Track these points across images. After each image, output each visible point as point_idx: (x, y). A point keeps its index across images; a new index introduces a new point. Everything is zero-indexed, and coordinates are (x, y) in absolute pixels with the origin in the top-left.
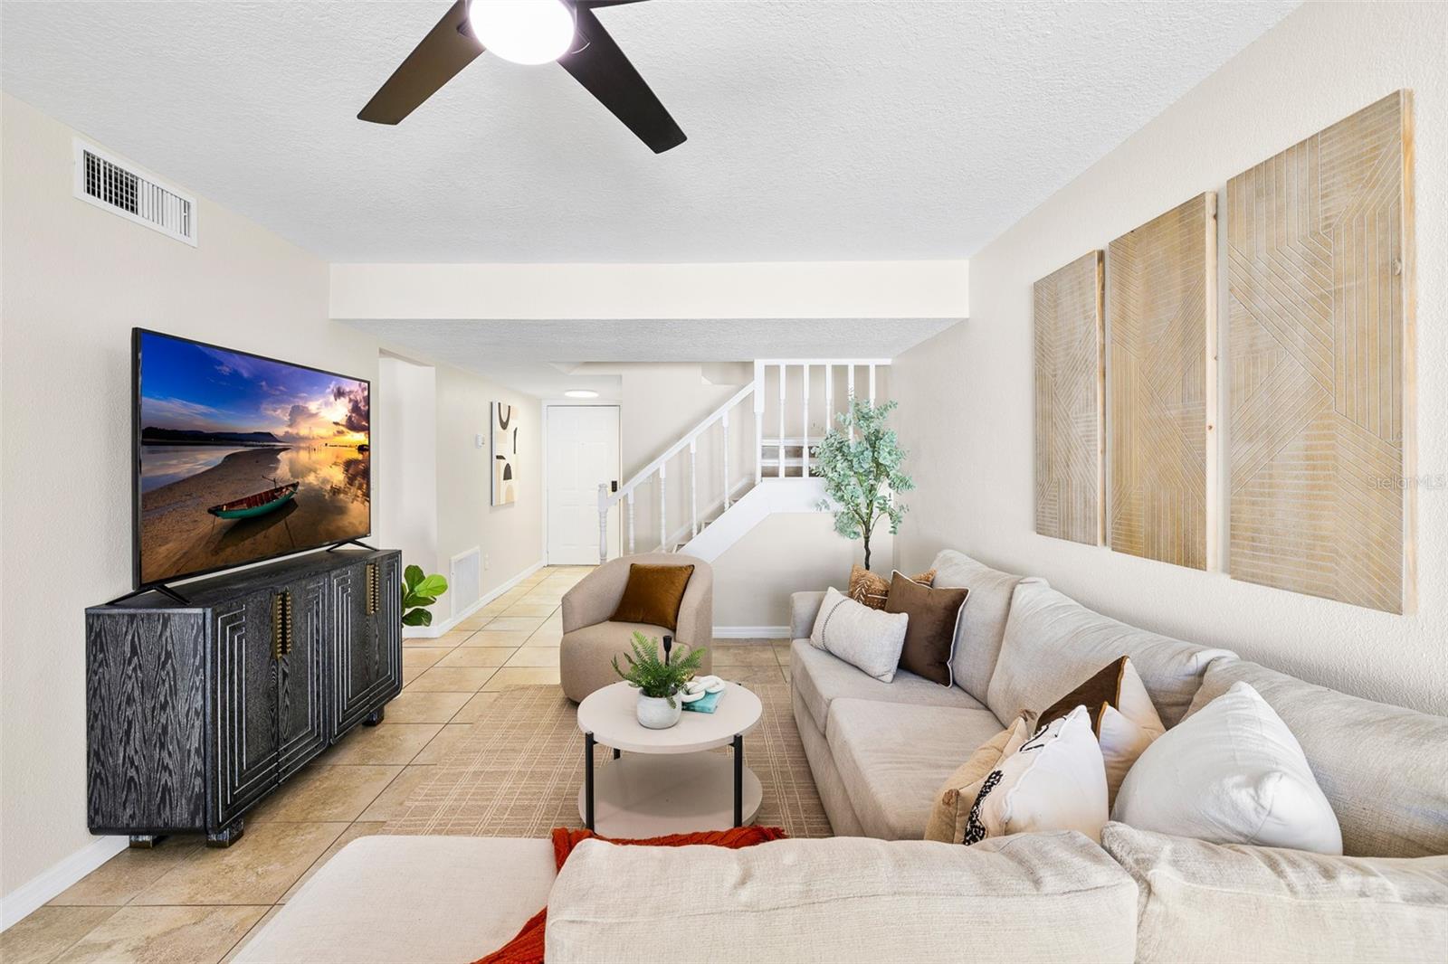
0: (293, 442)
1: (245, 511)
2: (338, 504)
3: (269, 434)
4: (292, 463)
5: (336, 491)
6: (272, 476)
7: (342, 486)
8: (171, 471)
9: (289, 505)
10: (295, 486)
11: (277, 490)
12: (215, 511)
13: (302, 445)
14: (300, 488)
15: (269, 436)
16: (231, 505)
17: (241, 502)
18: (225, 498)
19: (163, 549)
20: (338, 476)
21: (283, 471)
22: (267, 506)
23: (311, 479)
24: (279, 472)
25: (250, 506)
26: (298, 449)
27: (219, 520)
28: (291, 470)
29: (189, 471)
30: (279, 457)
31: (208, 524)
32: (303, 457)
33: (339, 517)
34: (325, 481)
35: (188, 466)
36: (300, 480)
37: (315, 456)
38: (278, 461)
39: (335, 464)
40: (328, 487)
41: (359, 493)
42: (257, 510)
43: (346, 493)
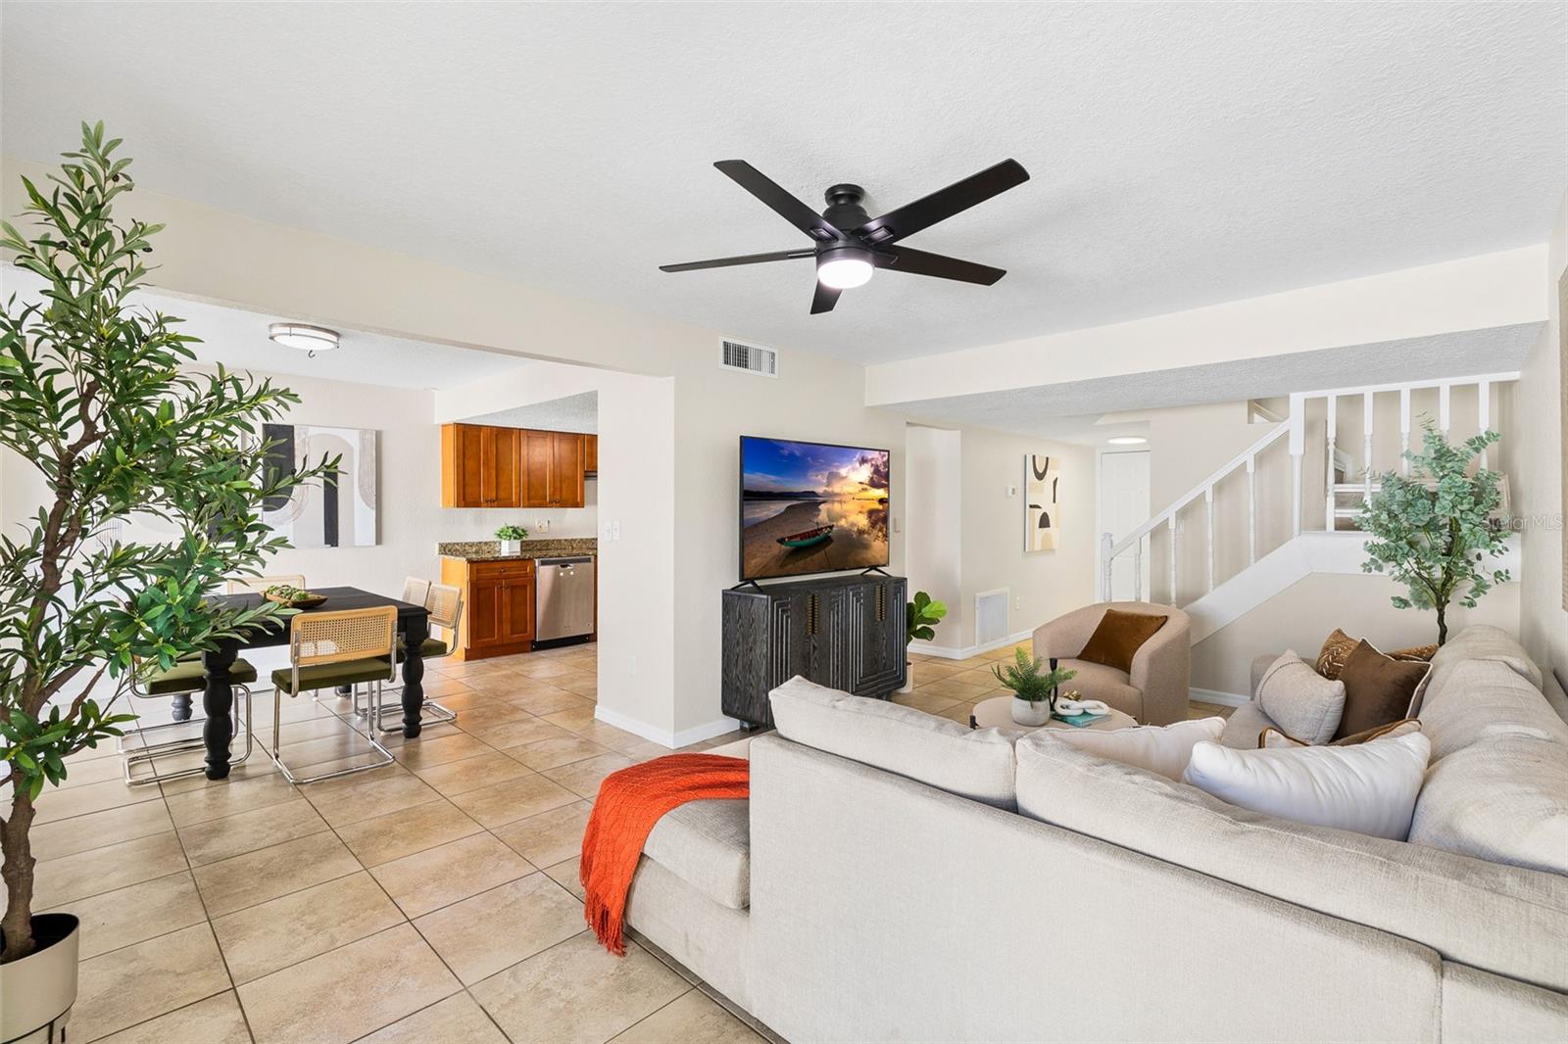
0: (830, 497)
1: (799, 542)
2: (865, 542)
3: (813, 492)
4: (829, 512)
5: (861, 532)
6: (816, 520)
7: (866, 528)
8: (757, 516)
9: (827, 540)
10: (831, 527)
11: (819, 530)
12: (781, 541)
13: (836, 499)
14: (834, 529)
15: (813, 493)
16: (790, 538)
17: (796, 536)
18: (787, 534)
20: (863, 521)
21: (823, 516)
22: (812, 540)
23: (843, 522)
24: (820, 517)
25: (802, 539)
26: (833, 502)
27: (783, 547)
28: (828, 516)
29: (766, 516)
30: (820, 507)
31: (777, 549)
32: (837, 507)
33: (864, 551)
34: (853, 525)
35: (766, 513)
36: (835, 523)
37: (845, 507)
38: (820, 510)
39: (860, 512)
40: (855, 529)
42: (807, 542)
43: (869, 534)
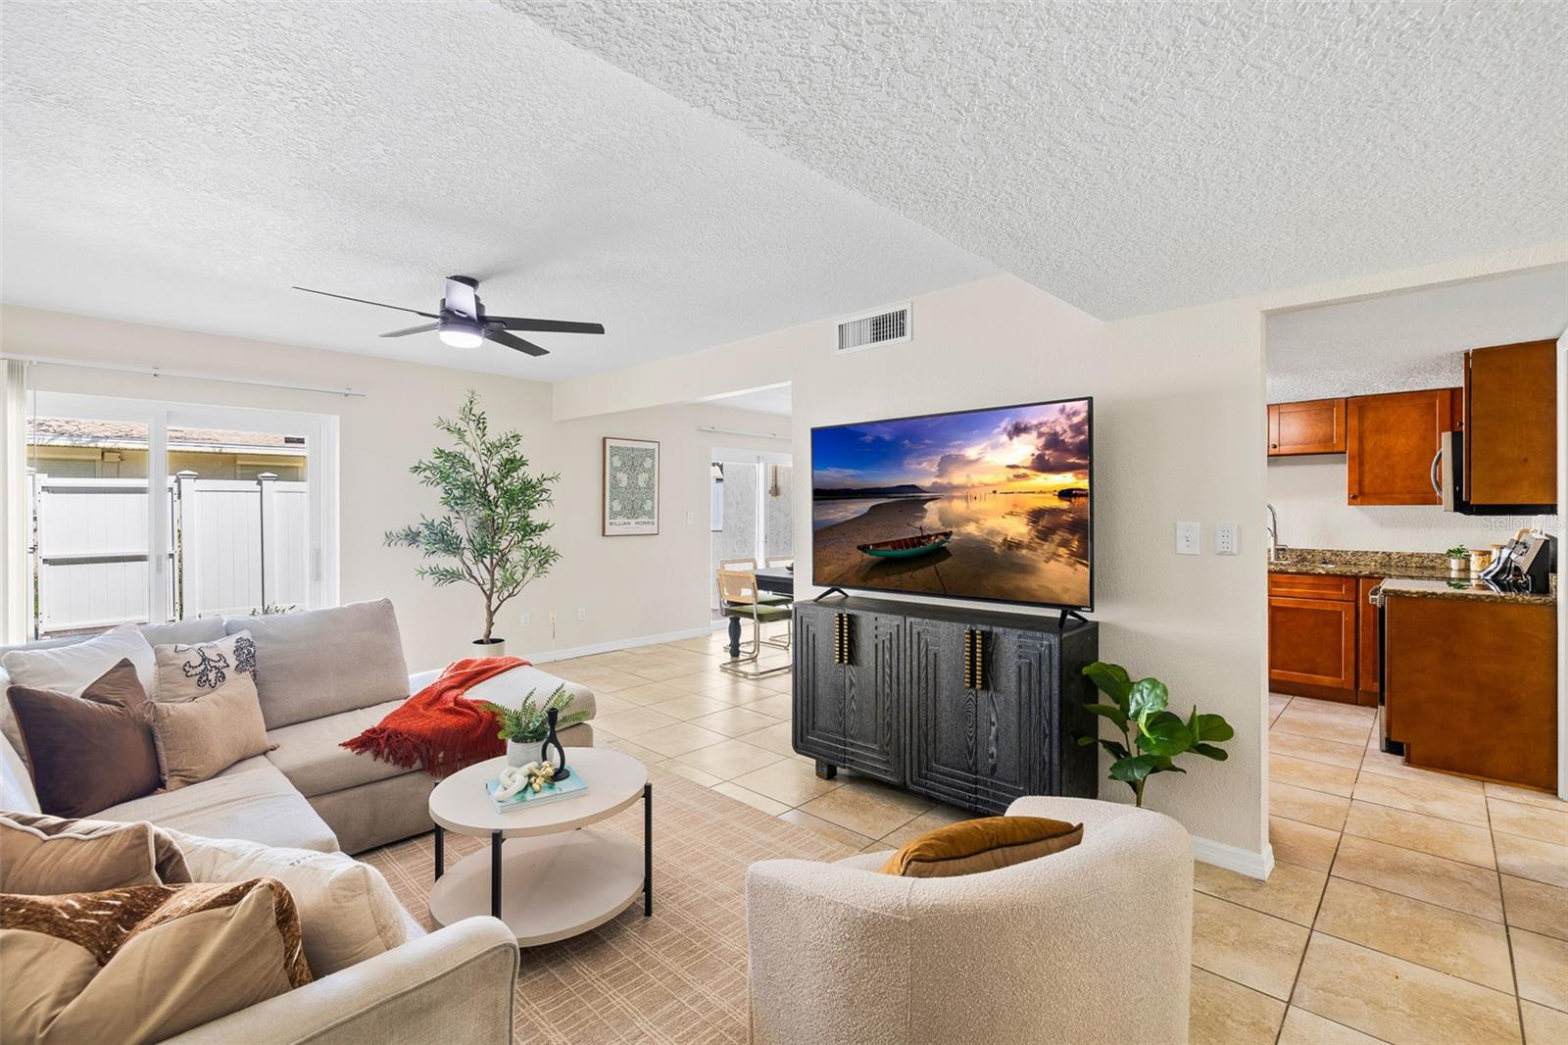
0: (940, 492)
1: (889, 552)
3: (914, 486)
5: (1011, 545)
6: (918, 524)
7: (1026, 540)
9: (939, 553)
10: (947, 535)
11: (924, 537)
12: (864, 548)
13: (955, 494)
14: (953, 537)
15: (914, 488)
16: (877, 545)
17: (886, 544)
18: (871, 540)
19: (827, 568)
20: (1018, 528)
22: (911, 550)
23: (971, 529)
24: (925, 520)
25: (894, 548)
26: (951, 498)
27: (866, 556)
28: (940, 519)
29: (843, 517)
30: (925, 506)
31: (857, 558)
32: (958, 506)
33: (1019, 576)
34: (992, 532)
35: (842, 514)
36: (954, 530)
37: (975, 505)
38: (925, 510)
39: (1011, 513)
40: (1000, 540)
41: (1062, 551)
42: (900, 552)
43: (1034, 549)
